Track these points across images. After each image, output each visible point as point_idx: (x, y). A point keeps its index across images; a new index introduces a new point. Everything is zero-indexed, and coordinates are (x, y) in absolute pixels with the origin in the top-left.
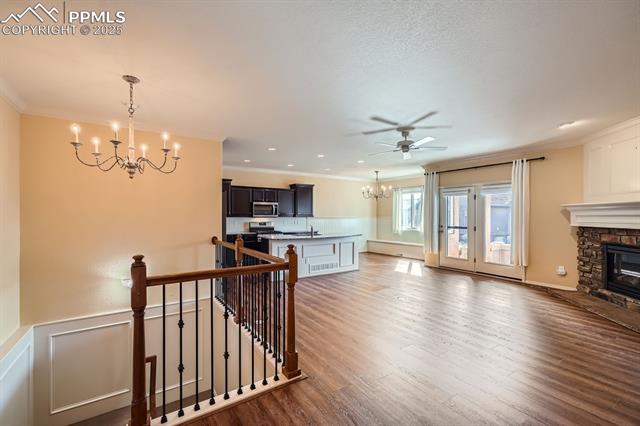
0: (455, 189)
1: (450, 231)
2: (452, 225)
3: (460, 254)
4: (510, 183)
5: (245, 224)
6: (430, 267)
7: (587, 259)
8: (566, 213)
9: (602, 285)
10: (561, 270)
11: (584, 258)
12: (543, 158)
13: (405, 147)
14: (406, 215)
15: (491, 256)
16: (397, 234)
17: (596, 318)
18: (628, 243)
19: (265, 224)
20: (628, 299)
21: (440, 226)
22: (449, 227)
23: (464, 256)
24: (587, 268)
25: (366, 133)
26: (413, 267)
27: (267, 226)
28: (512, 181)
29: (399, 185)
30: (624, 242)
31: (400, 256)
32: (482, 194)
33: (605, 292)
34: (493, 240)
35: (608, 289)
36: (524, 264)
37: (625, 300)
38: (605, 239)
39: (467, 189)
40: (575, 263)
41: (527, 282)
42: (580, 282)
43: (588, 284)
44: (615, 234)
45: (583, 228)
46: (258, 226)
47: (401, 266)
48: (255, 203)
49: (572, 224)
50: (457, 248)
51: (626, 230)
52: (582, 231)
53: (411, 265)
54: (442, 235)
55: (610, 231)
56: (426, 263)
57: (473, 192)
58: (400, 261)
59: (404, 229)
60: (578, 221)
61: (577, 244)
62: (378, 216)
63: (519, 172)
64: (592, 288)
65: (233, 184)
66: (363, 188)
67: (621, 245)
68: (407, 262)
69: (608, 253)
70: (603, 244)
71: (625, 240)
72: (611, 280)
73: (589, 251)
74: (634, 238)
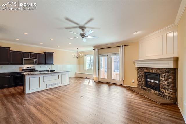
0: (103, 55)
1: (102, 69)
2: (102, 67)
3: (105, 76)
4: (119, 53)
5: (20, 67)
6: (95, 82)
7: (140, 77)
8: (134, 63)
9: (144, 85)
10: (133, 81)
11: (139, 77)
12: (128, 45)
13: (83, 35)
14: (88, 64)
15: (114, 77)
16: (85, 71)
17: (145, 98)
18: (152, 72)
19: (31, 67)
20: (152, 90)
21: (98, 68)
22: (101, 68)
23: (106, 78)
24: (140, 80)
25: (67, 28)
26: (90, 82)
27: (32, 68)
28: (120, 52)
29: (86, 54)
30: (150, 72)
31: (86, 78)
32: (111, 56)
33: (145, 88)
34: (114, 71)
35: (146, 87)
36: (123, 80)
37: (151, 90)
38: (145, 71)
39: (107, 55)
40: (137, 79)
41: (124, 85)
42: (138, 85)
43: (141, 85)
44: (148, 69)
45: (139, 67)
46: (27, 68)
47: (86, 82)
48: (24, 59)
49: (136, 66)
50: (104, 75)
51: (151, 68)
52: (139, 68)
53: (89, 81)
54: (99, 71)
55: (146, 68)
56: (94, 80)
57: (108, 56)
58: (86, 80)
59: (88, 68)
60: (138, 65)
61: (137, 73)
62: (79, 64)
63: (121, 49)
64: (141, 87)
65: (10, 49)
66: (73, 54)
67: (149, 73)
68: (88, 80)
69: (146, 76)
70: (144, 72)
71: (151, 71)
72: (147, 84)
73: (141, 75)
74: (153, 71)
